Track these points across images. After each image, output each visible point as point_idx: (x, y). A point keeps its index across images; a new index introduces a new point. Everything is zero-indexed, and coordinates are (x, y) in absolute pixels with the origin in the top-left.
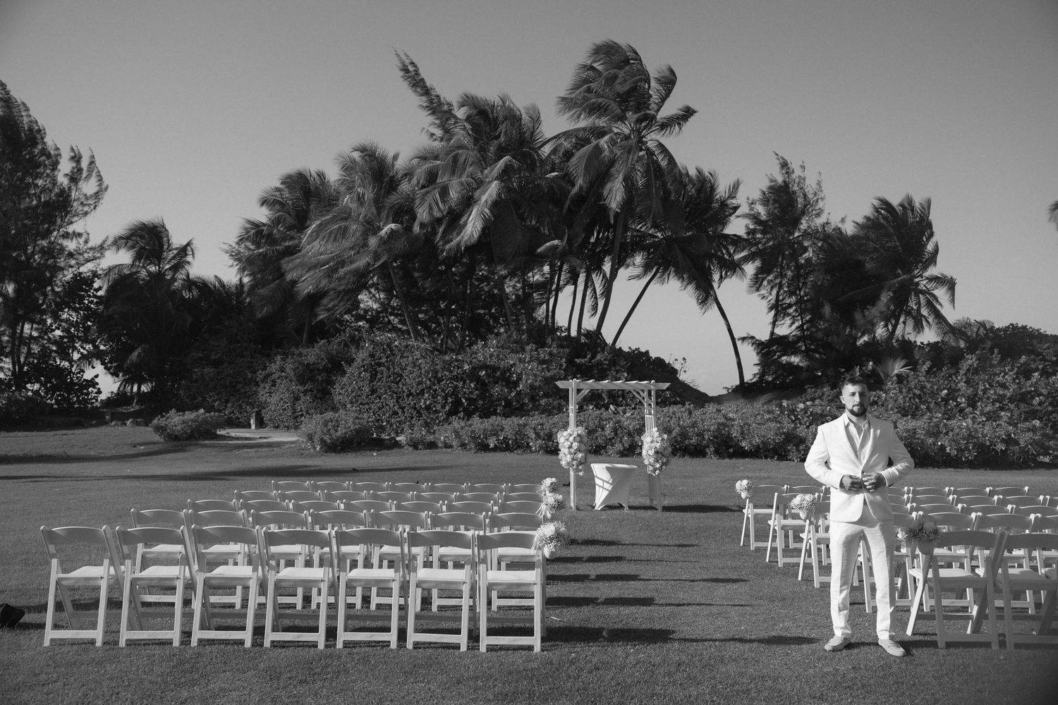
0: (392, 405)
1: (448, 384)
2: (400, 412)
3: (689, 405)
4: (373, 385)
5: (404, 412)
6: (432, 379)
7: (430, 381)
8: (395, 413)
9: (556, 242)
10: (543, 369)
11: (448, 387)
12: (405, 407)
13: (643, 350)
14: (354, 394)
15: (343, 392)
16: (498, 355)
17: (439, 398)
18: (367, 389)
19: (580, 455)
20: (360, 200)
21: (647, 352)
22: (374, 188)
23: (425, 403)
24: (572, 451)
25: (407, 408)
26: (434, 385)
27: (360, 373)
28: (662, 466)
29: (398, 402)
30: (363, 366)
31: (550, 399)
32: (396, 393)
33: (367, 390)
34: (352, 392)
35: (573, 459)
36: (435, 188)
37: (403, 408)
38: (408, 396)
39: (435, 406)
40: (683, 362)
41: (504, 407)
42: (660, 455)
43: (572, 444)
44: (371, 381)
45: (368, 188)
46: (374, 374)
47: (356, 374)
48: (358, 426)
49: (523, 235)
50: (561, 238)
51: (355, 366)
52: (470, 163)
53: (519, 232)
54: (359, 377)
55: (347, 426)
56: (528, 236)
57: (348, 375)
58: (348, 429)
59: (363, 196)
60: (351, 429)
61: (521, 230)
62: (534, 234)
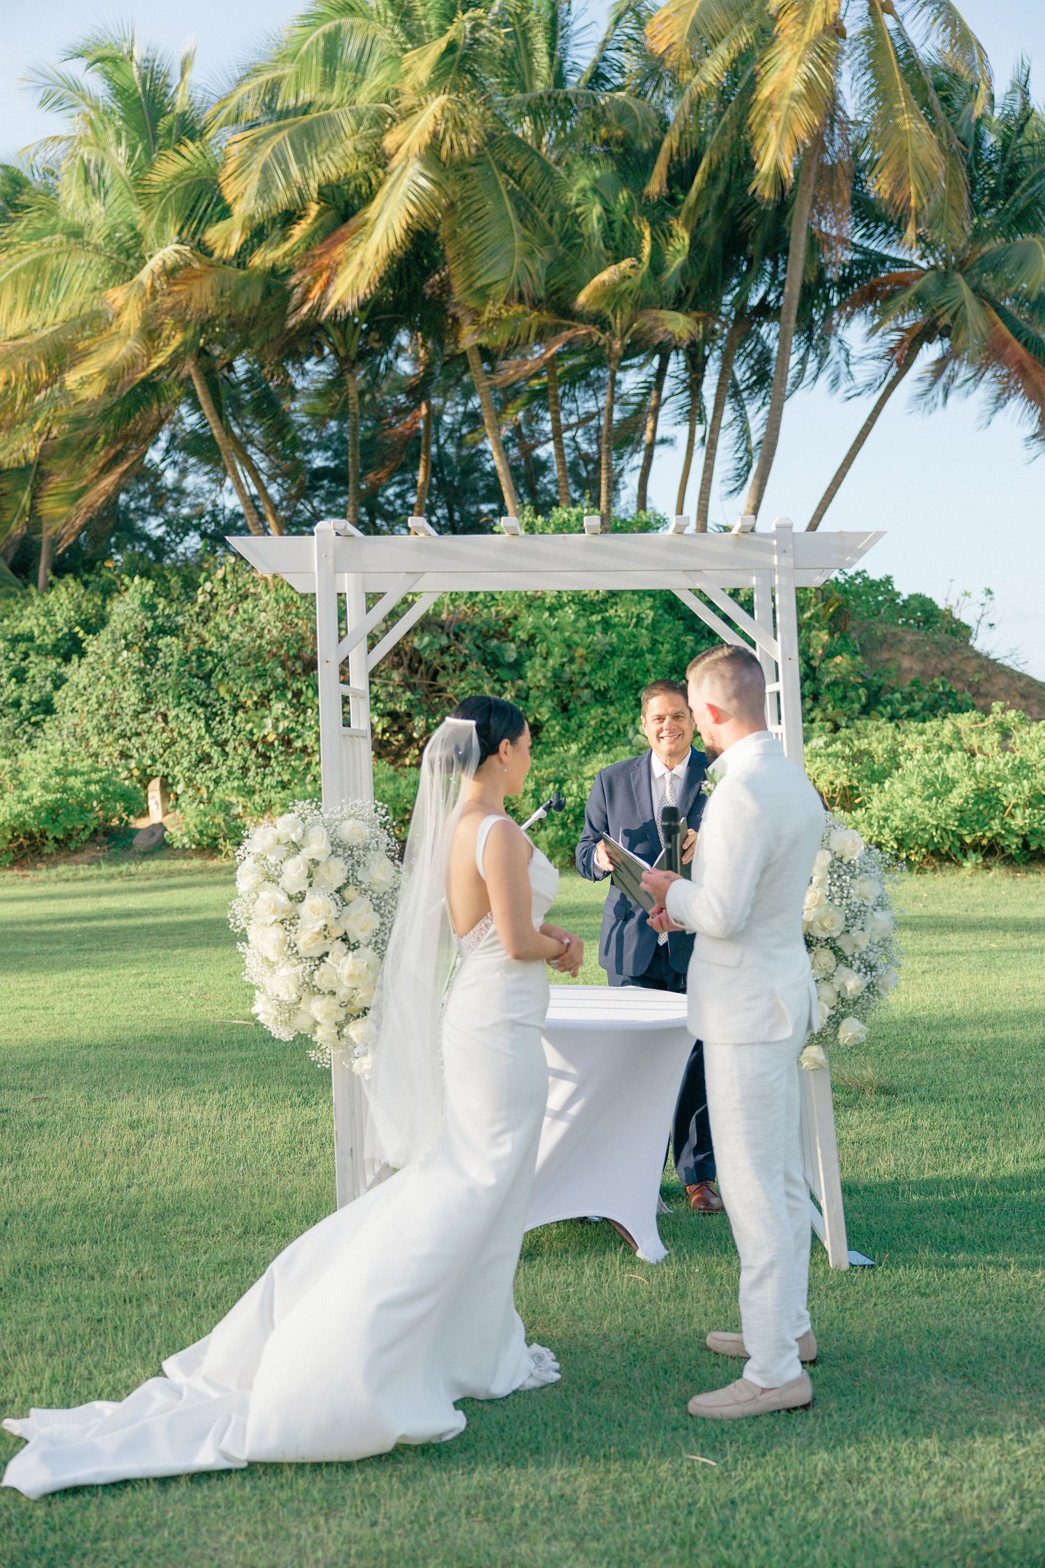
0: (194, 736)
2: (215, 753)
3: (1003, 711)
4: (147, 685)
5: (227, 754)
6: (289, 663)
7: (283, 665)
8: (206, 758)
9: (623, 266)
10: (590, 625)
12: (226, 741)
13: (877, 575)
14: (103, 712)
15: (77, 704)
18: (131, 697)
19: (344, 965)
20: (89, 177)
21: (888, 580)
22: (133, 148)
23: (275, 727)
25: (231, 744)
26: (293, 674)
27: (116, 655)
28: (836, 1019)
29: (209, 729)
30: (125, 636)
31: (611, 709)
32: (203, 704)
33: (133, 700)
34: (101, 705)
36: (279, 129)
37: (222, 745)
38: (235, 710)
40: (983, 598)
43: (297, 898)
44: (142, 672)
45: (112, 149)
46: (150, 654)
47: (107, 657)
48: (59, 795)
49: (531, 254)
50: (637, 254)
51: (105, 635)
52: (376, 60)
53: (518, 243)
54: (114, 664)
55: (26, 795)
56: (544, 256)
57: (91, 659)
58: (27, 802)
59: (99, 172)
60: (36, 802)
61: (525, 238)
62: (561, 249)
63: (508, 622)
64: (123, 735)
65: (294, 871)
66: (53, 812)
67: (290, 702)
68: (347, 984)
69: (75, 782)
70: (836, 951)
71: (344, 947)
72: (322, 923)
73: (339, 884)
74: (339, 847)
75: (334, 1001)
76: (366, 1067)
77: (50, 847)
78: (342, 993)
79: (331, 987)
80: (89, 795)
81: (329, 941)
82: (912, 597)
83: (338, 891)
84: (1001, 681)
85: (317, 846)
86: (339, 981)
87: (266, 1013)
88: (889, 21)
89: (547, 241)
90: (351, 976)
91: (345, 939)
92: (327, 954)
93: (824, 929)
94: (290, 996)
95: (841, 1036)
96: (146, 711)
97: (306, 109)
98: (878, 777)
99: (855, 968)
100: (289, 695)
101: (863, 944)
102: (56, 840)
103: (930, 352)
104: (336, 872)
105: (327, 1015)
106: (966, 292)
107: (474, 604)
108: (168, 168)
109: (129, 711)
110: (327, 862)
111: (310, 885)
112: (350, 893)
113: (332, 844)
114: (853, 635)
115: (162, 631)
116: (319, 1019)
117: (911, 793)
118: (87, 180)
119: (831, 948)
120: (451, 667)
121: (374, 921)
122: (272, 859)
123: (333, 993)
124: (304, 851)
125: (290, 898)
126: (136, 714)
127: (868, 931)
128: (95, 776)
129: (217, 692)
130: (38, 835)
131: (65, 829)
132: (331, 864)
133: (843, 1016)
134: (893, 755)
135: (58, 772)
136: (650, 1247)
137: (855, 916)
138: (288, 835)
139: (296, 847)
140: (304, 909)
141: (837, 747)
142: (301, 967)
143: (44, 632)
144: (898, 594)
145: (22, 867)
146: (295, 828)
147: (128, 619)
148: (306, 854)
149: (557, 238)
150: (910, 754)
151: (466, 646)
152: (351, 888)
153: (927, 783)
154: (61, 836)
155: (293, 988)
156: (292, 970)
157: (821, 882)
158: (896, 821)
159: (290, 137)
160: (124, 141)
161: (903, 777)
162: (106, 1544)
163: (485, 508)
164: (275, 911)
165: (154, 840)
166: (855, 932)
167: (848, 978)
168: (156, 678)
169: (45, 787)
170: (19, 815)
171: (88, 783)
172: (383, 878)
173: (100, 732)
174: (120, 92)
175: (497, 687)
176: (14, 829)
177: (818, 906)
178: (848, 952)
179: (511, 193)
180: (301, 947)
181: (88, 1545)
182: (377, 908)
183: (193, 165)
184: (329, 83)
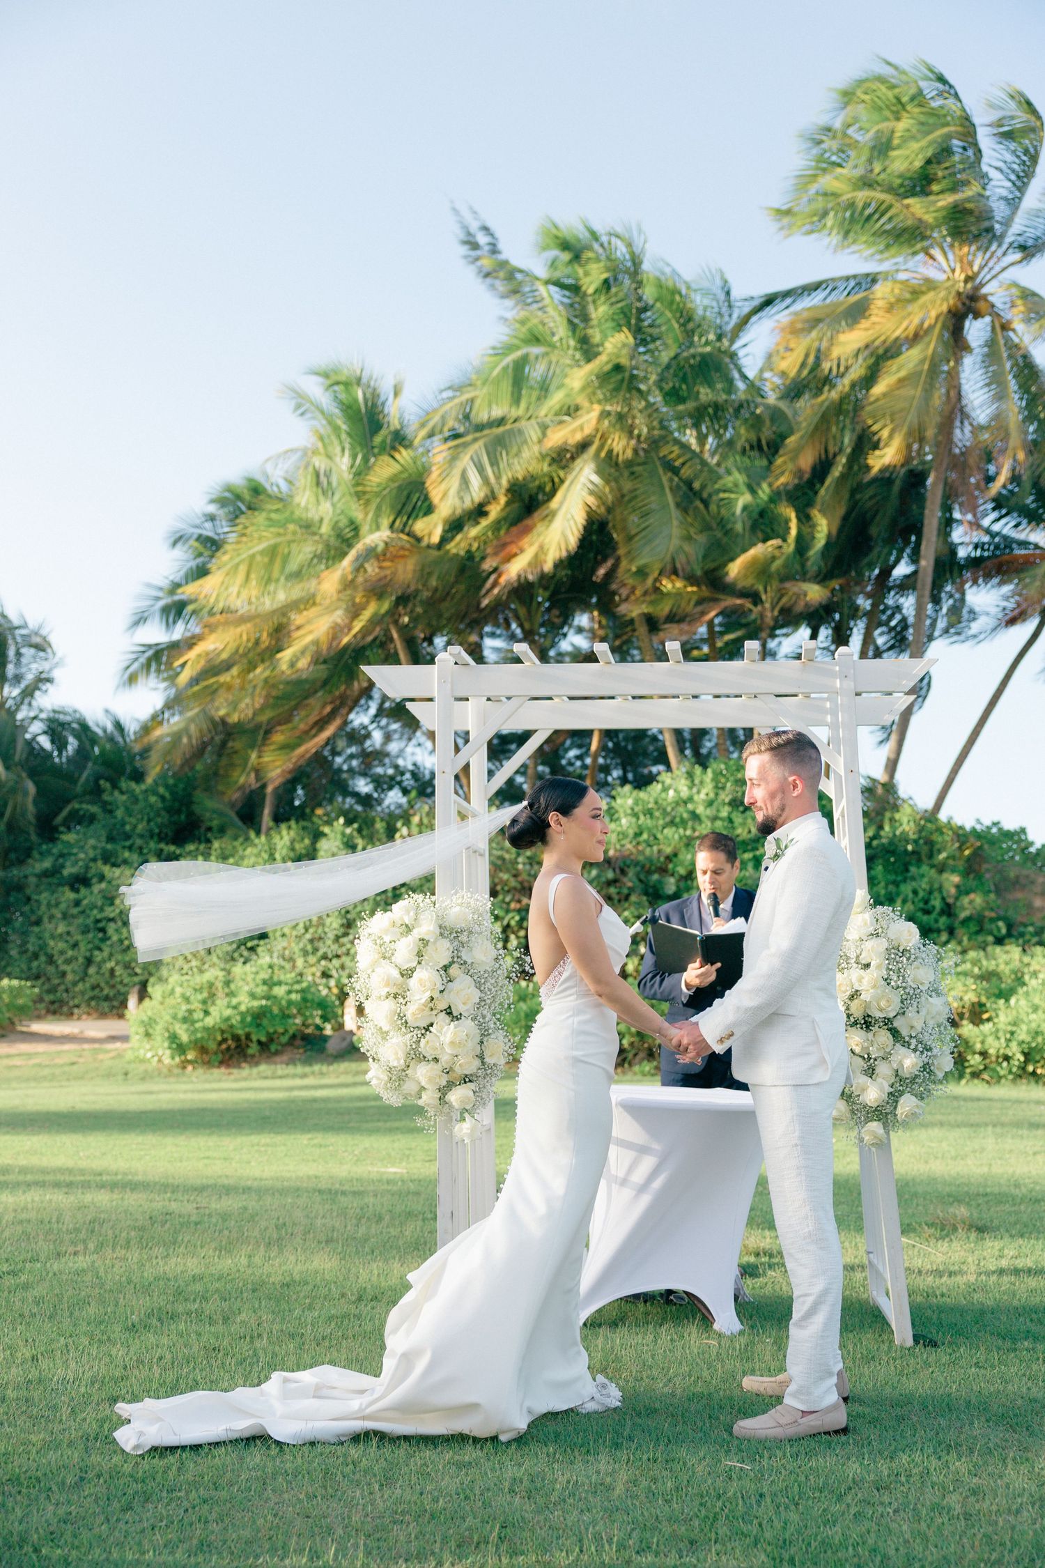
1: (508, 904)
4: (348, 912)
9: (771, 544)
11: (508, 911)
13: (1010, 825)
14: (308, 936)
19: (446, 1034)
20: (319, 481)
21: (1022, 830)
22: (354, 457)
24: (413, 1011)
28: (894, 1097)
33: (335, 925)
34: (307, 930)
35: (416, 1056)
36: (475, 440)
42: (884, 1037)
43: (407, 974)
45: (338, 459)
48: (264, 1002)
49: (688, 538)
50: (783, 537)
53: (676, 528)
55: (234, 1001)
56: (702, 539)
58: (235, 1008)
59: (328, 475)
60: (243, 1008)
61: (683, 525)
62: (719, 534)
63: (669, 859)
64: (325, 957)
65: (404, 951)
66: (259, 1016)
68: (448, 1050)
69: (279, 991)
70: (895, 1033)
71: (448, 1019)
72: (427, 995)
73: (446, 962)
74: (447, 931)
75: (438, 1067)
76: (465, 1131)
77: (253, 1049)
78: (445, 1059)
79: (437, 1054)
80: (290, 1003)
81: (434, 1012)
83: (445, 968)
85: (426, 928)
86: (443, 1049)
87: (378, 1079)
89: (706, 528)
90: (452, 1043)
91: (448, 1011)
92: (432, 1025)
93: (881, 1010)
94: (398, 1059)
95: (899, 1111)
97: (501, 421)
98: (1005, 994)
99: (912, 1047)
101: (919, 1025)
102: (259, 1042)
104: (441, 952)
105: (430, 1080)
107: (638, 843)
108: (384, 470)
109: (331, 935)
110: (435, 942)
111: (419, 963)
112: (454, 971)
113: (440, 927)
114: (987, 876)
116: (423, 1084)
117: (1036, 1009)
118: (318, 484)
119: (890, 1030)
121: (475, 995)
122: (387, 939)
123: (436, 1060)
124: (415, 931)
125: (402, 975)
126: (337, 938)
127: (923, 1013)
128: (297, 987)
130: (243, 1038)
131: (268, 1033)
132: (438, 944)
133: (901, 1093)
134: (1019, 975)
135: (265, 982)
136: (726, 1320)
137: (910, 998)
138: (402, 919)
139: (408, 929)
140: (413, 982)
141: (968, 966)
142: (409, 1035)
144: (1032, 844)
145: (228, 1066)
146: (408, 912)
148: (417, 933)
150: (1035, 974)
151: (629, 881)
152: (455, 966)
154: (263, 1039)
155: (401, 1055)
156: (400, 1039)
157: (879, 967)
158: (1023, 1036)
159: (486, 446)
160: (347, 453)
161: (1026, 995)
162: (182, 1494)
164: (387, 985)
165: (344, 1044)
166: (911, 1013)
167: (906, 1057)
169: (253, 996)
170: (228, 1019)
171: (290, 992)
172: (484, 959)
173: (305, 953)
174: (348, 410)
176: (223, 1032)
177: (874, 987)
178: (904, 1032)
180: (409, 1017)
181: (164, 1494)
182: (478, 985)
183: (405, 469)
184: (516, 400)
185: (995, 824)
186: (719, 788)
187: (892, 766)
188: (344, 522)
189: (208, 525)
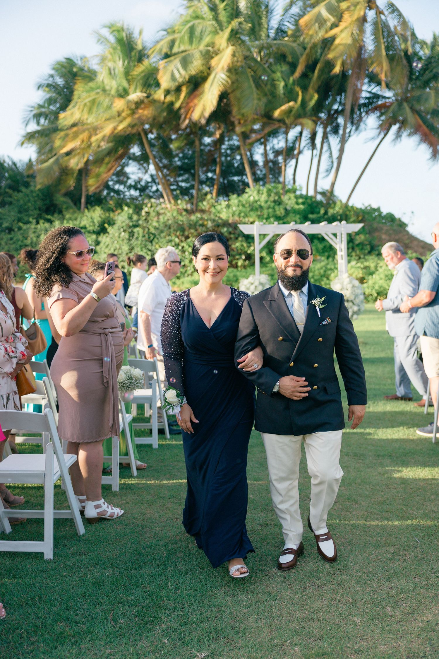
3: (412, 253)
4: (131, 244)
7: (178, 238)
9: (291, 104)
13: (375, 206)
16: (240, 214)
17: (187, 253)
20: (111, 73)
21: (379, 208)
22: (124, 61)
26: (182, 241)
27: (120, 234)
30: (123, 227)
32: (150, 250)
36: (175, 59)
39: (183, 261)
41: (245, 260)
44: (129, 240)
45: (118, 62)
46: (132, 234)
47: (117, 235)
49: (259, 99)
50: (295, 101)
51: (116, 227)
52: (207, 33)
53: (255, 96)
54: (119, 237)
56: (264, 100)
57: (111, 236)
59: (114, 70)
61: (258, 94)
62: (270, 97)
67: (180, 250)
82: (387, 214)
84: (415, 243)
88: (383, 17)
89: (265, 95)
96: (130, 252)
97: (185, 51)
98: (372, 274)
100: (180, 248)
103: (395, 128)
106: (408, 110)
108: (139, 70)
115: (136, 226)
117: (381, 279)
118: (110, 74)
120: (233, 239)
129: (155, 246)
133: (354, 315)
134: (376, 267)
141: (359, 264)
143: (90, 226)
144: (382, 213)
147: (124, 222)
149: (268, 93)
150: (381, 267)
153: (386, 276)
158: (377, 287)
159: (180, 61)
160: (121, 60)
161: (379, 275)
163: (236, 178)
167: (355, 308)
168: (133, 242)
174: (120, 41)
175: (249, 245)
178: (355, 303)
179: (252, 76)
183: (147, 68)
184: (191, 42)
185: (369, 205)
186: (269, 195)
187: (333, 185)
188: (121, 88)
189: (51, 79)
